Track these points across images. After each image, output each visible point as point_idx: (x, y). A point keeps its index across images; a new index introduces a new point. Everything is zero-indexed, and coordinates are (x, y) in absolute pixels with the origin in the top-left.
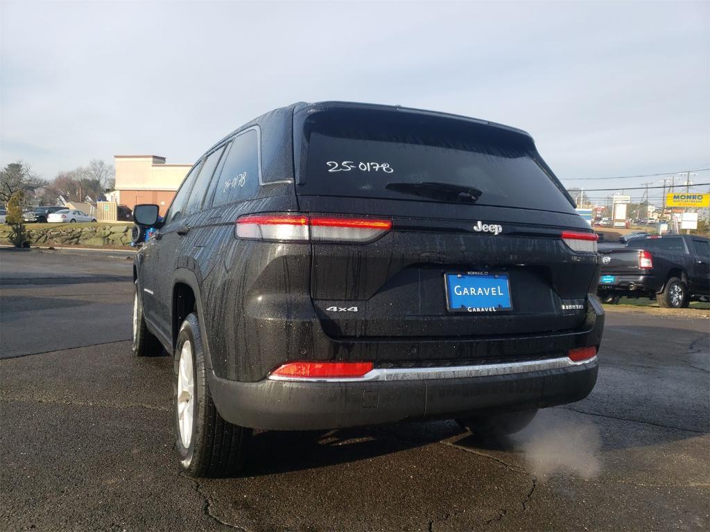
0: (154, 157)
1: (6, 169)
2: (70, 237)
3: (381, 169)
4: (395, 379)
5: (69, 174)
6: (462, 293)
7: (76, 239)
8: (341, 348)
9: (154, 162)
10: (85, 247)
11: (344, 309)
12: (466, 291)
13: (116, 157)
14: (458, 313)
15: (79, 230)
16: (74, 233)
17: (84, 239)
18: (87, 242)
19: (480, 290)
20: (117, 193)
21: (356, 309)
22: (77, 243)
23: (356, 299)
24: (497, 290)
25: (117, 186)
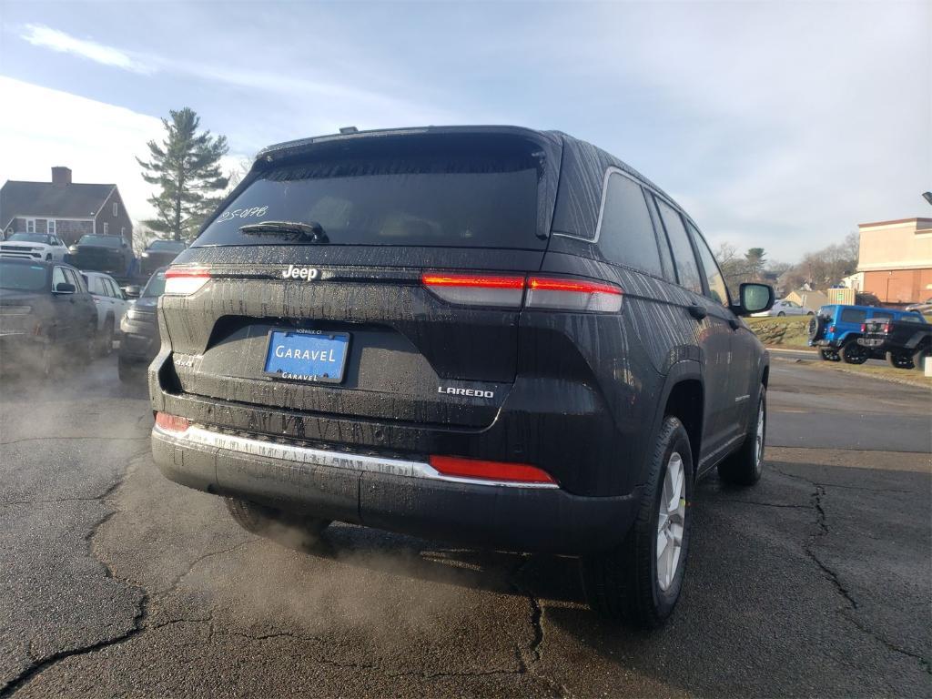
0: (919, 220)
1: (747, 256)
2: (771, 334)
5: (817, 255)
6: (285, 354)
7: (779, 338)
9: (918, 227)
10: (789, 348)
12: (289, 353)
13: (861, 226)
15: (784, 326)
16: (777, 330)
17: (789, 338)
18: (792, 342)
19: (307, 354)
20: (860, 277)
22: (779, 343)
24: (328, 355)
25: (860, 267)
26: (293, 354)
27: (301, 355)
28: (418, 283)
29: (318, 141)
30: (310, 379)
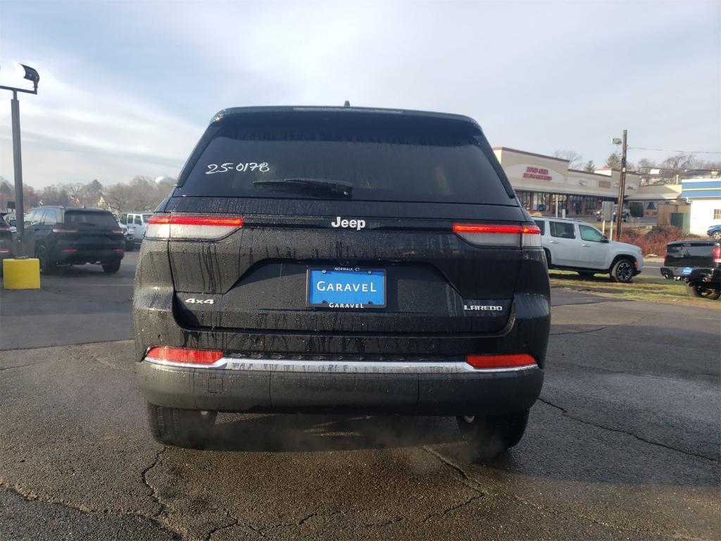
3: (258, 169)
4: (242, 369)
6: (326, 288)
8: (190, 336)
11: (200, 302)
12: (331, 287)
14: (318, 309)
19: (348, 287)
21: (212, 302)
23: (214, 292)
24: (369, 286)
26: (335, 287)
27: (343, 288)
28: (450, 231)
29: (298, 109)
30: (357, 307)
